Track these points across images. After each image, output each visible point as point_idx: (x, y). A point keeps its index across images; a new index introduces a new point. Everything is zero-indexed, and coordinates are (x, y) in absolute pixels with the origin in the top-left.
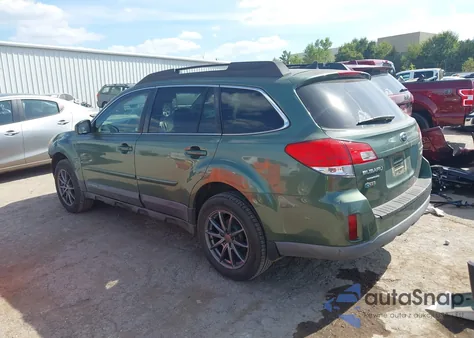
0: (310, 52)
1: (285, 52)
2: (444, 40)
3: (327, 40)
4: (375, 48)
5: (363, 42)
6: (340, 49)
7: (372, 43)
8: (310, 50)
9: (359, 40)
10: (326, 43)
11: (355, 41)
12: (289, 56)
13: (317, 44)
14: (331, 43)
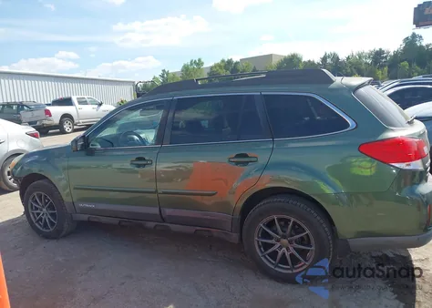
0: (187, 70)
1: (164, 71)
2: (292, 60)
3: (199, 60)
4: (240, 67)
5: (230, 62)
6: (211, 68)
7: (237, 63)
8: (186, 69)
9: (226, 60)
10: (199, 63)
11: (223, 61)
12: (168, 74)
13: (191, 64)
14: (203, 63)
